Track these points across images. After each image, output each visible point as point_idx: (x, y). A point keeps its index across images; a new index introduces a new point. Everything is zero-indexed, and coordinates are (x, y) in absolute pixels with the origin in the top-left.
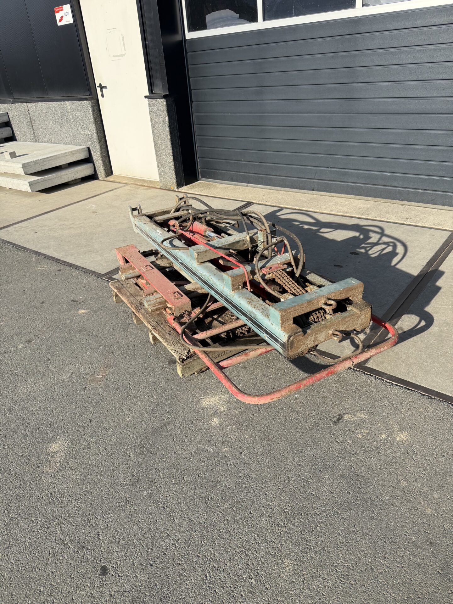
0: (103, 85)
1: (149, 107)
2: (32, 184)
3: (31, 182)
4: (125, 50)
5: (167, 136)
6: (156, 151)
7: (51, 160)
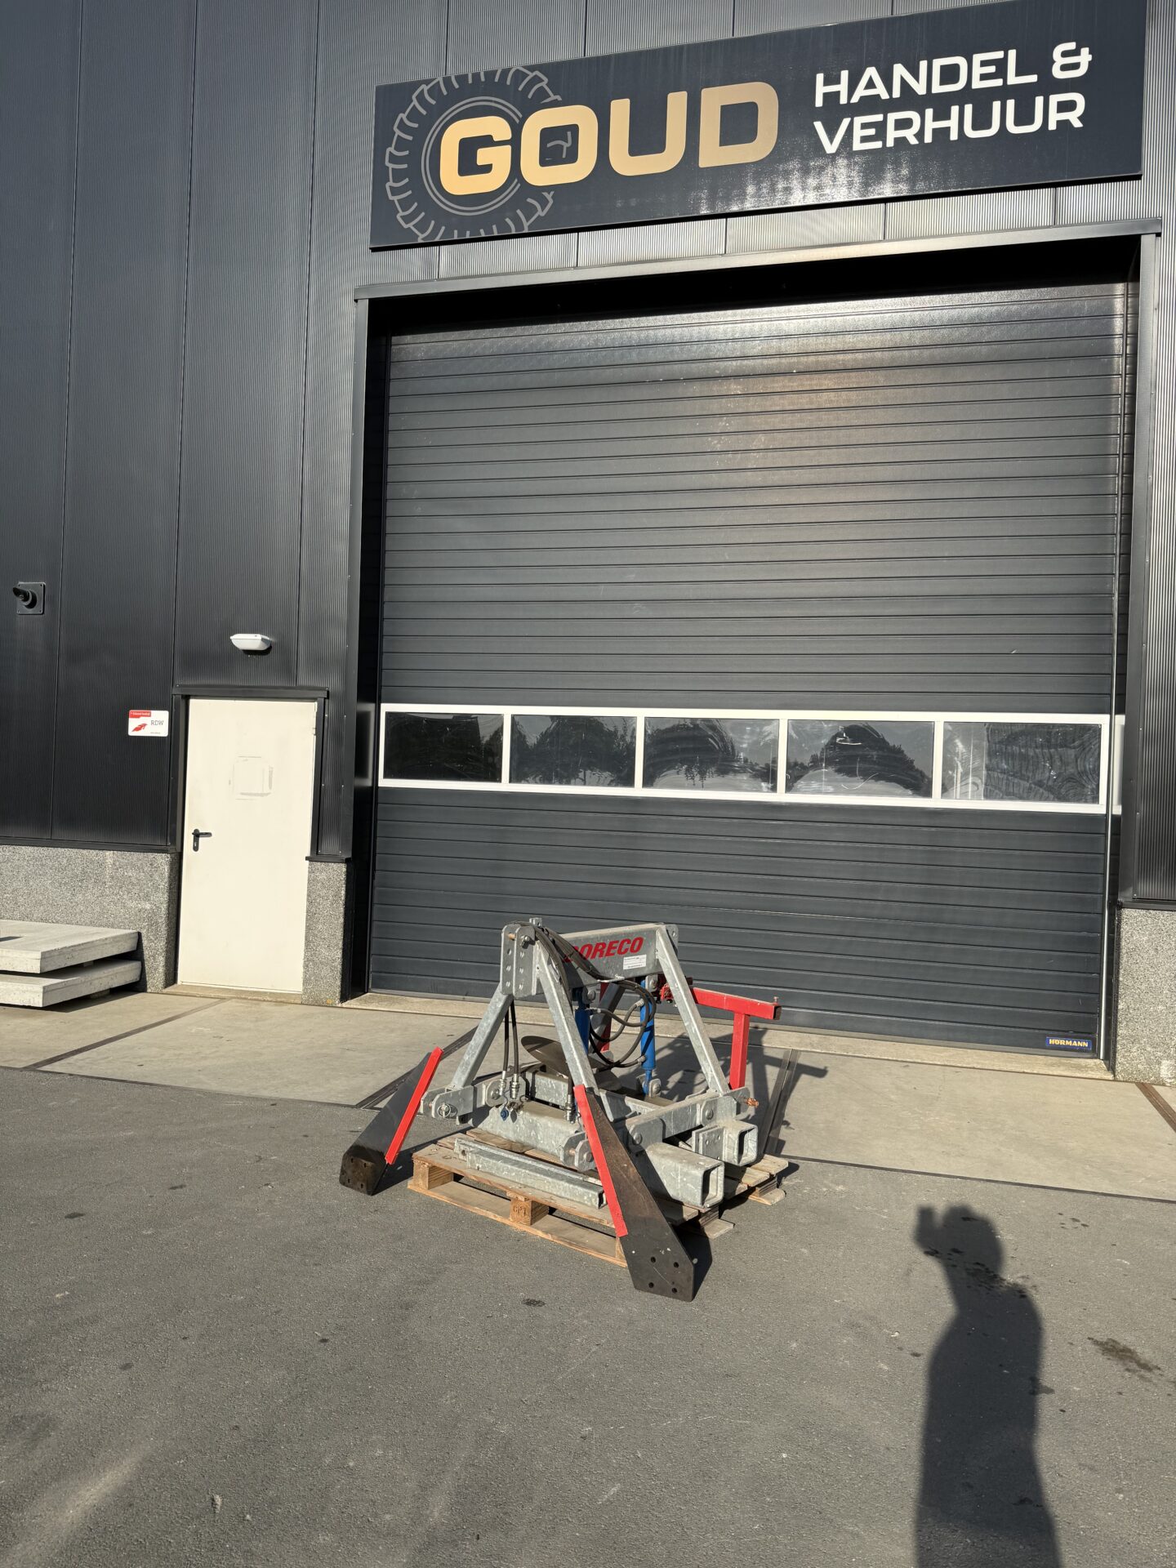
0: (201, 831)
1: (309, 872)
2: (47, 991)
3: (48, 986)
4: (270, 788)
5: (338, 919)
6: (308, 942)
7: (83, 949)
